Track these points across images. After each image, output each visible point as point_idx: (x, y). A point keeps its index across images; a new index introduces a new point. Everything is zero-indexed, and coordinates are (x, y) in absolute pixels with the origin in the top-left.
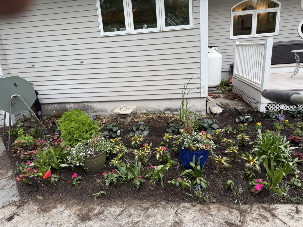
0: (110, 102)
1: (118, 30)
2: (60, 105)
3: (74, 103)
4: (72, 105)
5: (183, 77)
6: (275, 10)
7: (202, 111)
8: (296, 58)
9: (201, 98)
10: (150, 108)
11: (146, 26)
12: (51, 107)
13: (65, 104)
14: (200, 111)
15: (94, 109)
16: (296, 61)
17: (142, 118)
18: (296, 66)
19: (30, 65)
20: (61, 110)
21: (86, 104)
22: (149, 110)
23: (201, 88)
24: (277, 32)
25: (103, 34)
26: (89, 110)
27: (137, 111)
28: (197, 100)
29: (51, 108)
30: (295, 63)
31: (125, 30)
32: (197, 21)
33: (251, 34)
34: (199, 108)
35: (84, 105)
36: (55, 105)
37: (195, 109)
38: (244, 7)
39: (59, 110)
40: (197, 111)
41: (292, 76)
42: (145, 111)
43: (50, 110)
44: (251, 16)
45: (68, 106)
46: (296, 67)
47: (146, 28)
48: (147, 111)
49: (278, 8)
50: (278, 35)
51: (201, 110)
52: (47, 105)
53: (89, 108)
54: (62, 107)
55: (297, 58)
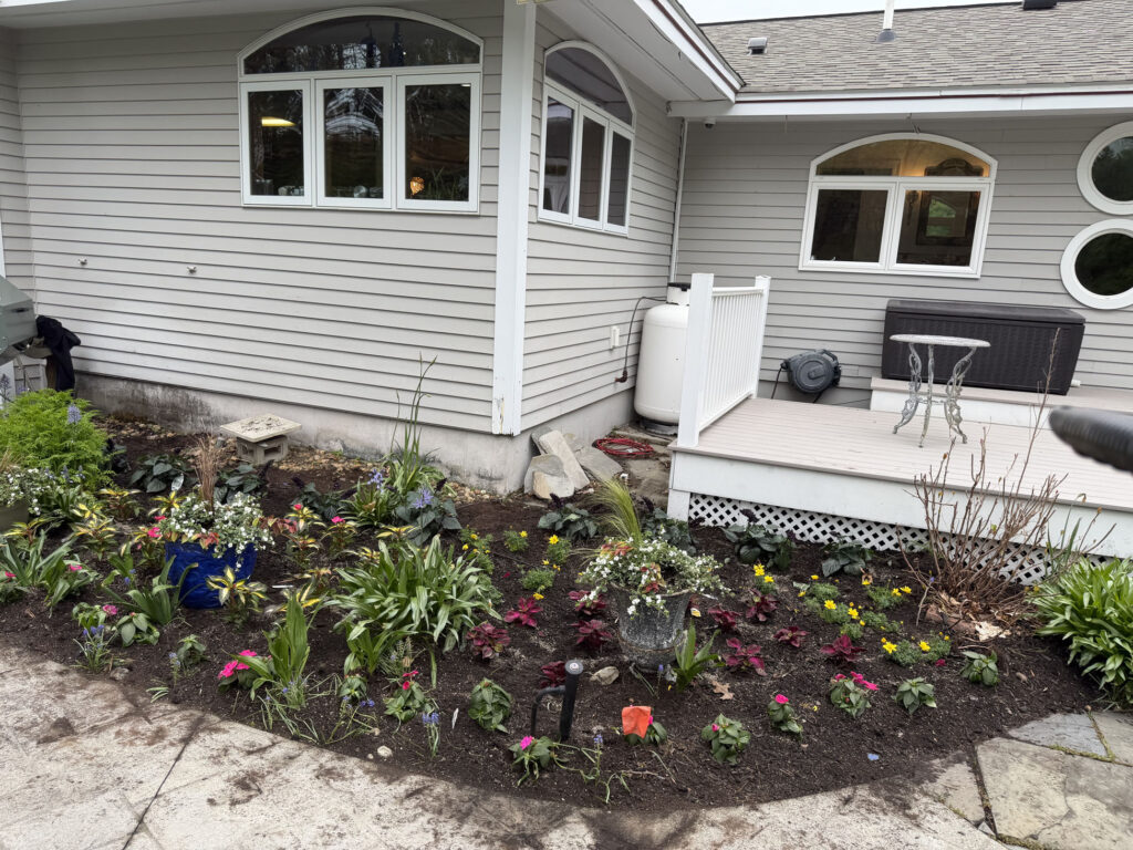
0: (249, 401)
1: (289, 193)
2: (131, 386)
3: (164, 386)
4: (159, 389)
5: (413, 354)
6: (977, 186)
7: (496, 479)
8: (911, 364)
9: (491, 434)
10: (352, 439)
11: (364, 190)
12: (110, 387)
13: (145, 386)
14: (491, 479)
15: (209, 414)
16: (910, 373)
17: (308, 463)
18: (911, 393)
19: (76, 262)
20: (133, 402)
21: (192, 395)
22: (352, 445)
23: (494, 403)
24: (974, 268)
25: (251, 199)
26: (197, 414)
27: (317, 440)
28: (483, 440)
29: (111, 391)
30: (908, 380)
31: (302, 194)
32: (488, 194)
33: (877, 261)
34: (488, 468)
35: (188, 396)
36: (121, 385)
37: (476, 468)
38: (933, 164)
39: (128, 400)
40: (482, 477)
41: (896, 428)
42: (338, 447)
43: (108, 397)
44: (881, 196)
45: (150, 393)
46: (907, 397)
47: (361, 196)
48: (344, 447)
49: (986, 180)
50: (978, 276)
51: (494, 475)
52: (103, 380)
53: (199, 409)
54: (136, 393)
55: (914, 362)
